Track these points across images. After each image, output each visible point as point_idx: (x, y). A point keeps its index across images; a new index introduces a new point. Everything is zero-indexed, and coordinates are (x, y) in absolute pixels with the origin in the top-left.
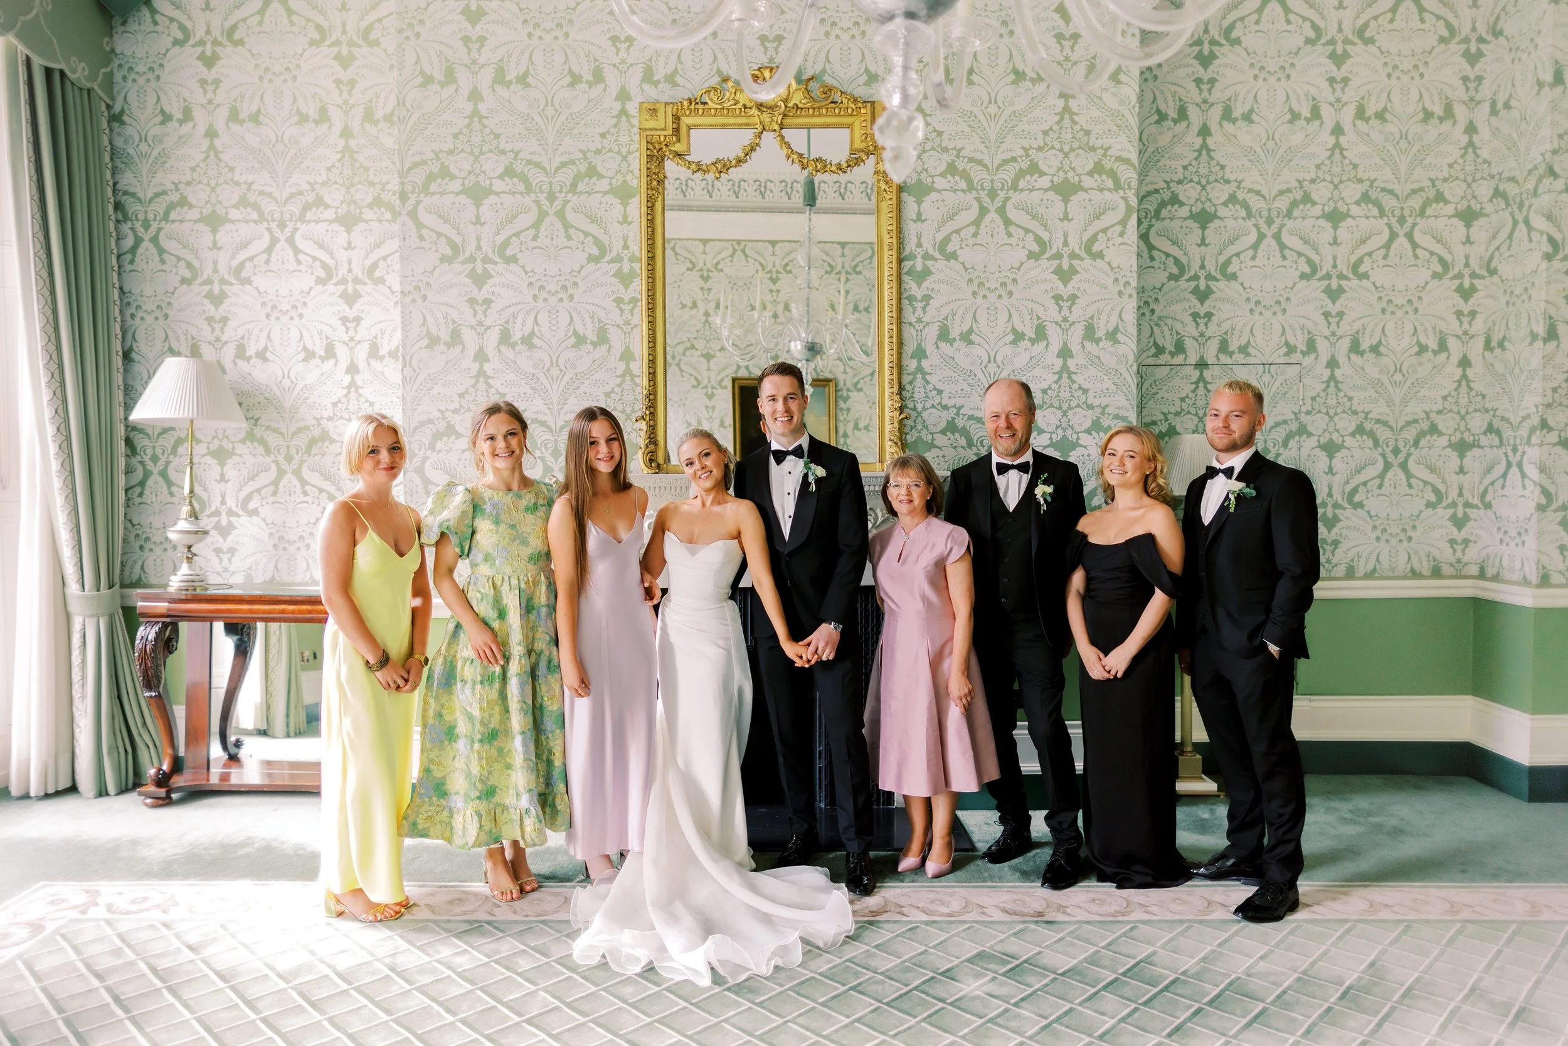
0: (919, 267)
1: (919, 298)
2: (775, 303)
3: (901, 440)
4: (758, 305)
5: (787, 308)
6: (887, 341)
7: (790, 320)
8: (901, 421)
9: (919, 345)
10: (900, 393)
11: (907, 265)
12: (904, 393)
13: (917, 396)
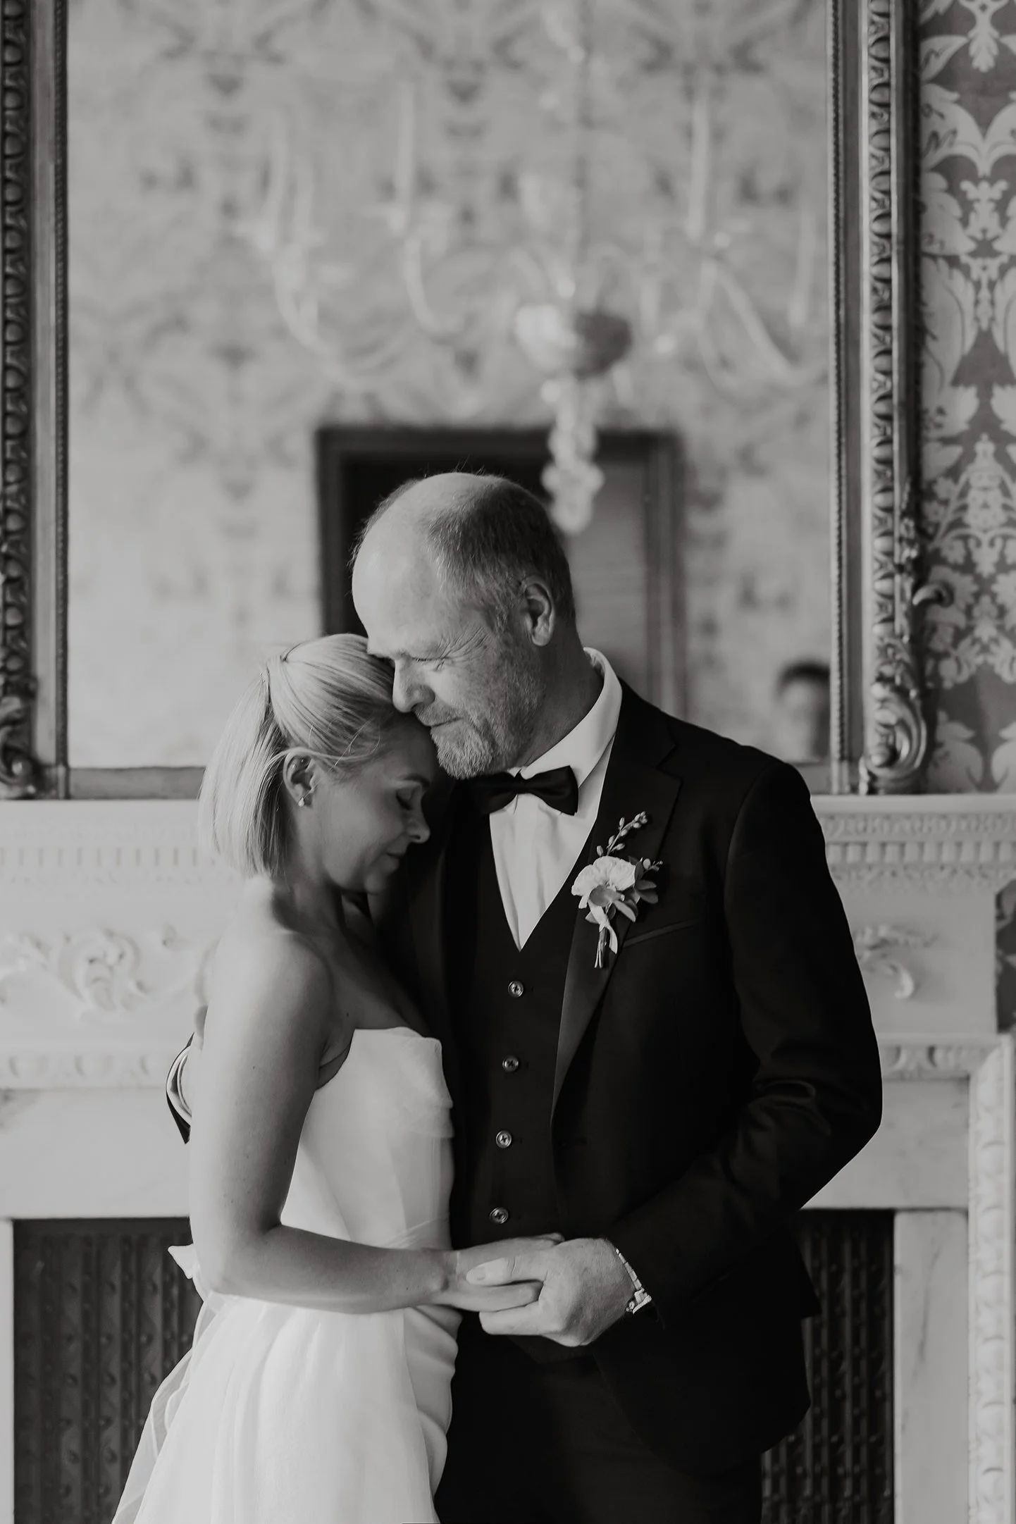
0: (983, 59)
1: (984, 168)
2: (467, 172)
3: (920, 681)
4: (404, 180)
5: (507, 187)
6: (868, 320)
7: (518, 234)
8: (918, 615)
9: (985, 338)
10: (915, 510)
11: (941, 48)
12: (932, 510)
13: (976, 519)
